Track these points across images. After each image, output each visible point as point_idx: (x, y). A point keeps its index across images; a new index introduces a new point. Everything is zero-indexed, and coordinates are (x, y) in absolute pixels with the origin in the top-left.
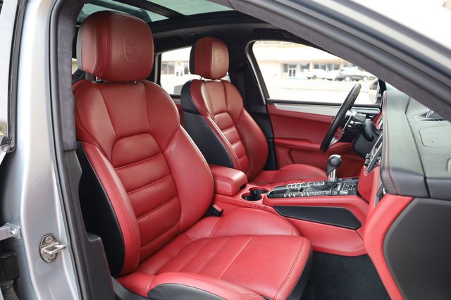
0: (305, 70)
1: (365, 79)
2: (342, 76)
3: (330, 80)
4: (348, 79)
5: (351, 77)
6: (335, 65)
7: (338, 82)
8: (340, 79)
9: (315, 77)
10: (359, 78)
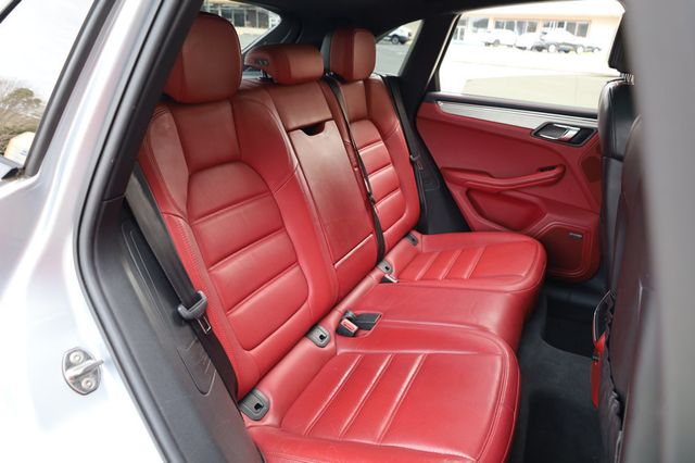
0: (481, 30)
1: (580, 50)
2: (543, 44)
3: (524, 48)
4: (552, 48)
5: (557, 45)
6: (530, 23)
7: (536, 53)
8: (540, 49)
9: (497, 43)
10: (568, 47)
